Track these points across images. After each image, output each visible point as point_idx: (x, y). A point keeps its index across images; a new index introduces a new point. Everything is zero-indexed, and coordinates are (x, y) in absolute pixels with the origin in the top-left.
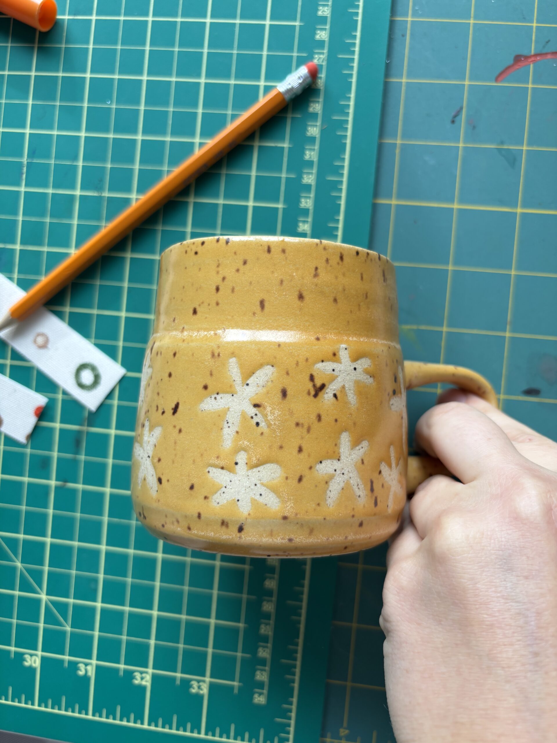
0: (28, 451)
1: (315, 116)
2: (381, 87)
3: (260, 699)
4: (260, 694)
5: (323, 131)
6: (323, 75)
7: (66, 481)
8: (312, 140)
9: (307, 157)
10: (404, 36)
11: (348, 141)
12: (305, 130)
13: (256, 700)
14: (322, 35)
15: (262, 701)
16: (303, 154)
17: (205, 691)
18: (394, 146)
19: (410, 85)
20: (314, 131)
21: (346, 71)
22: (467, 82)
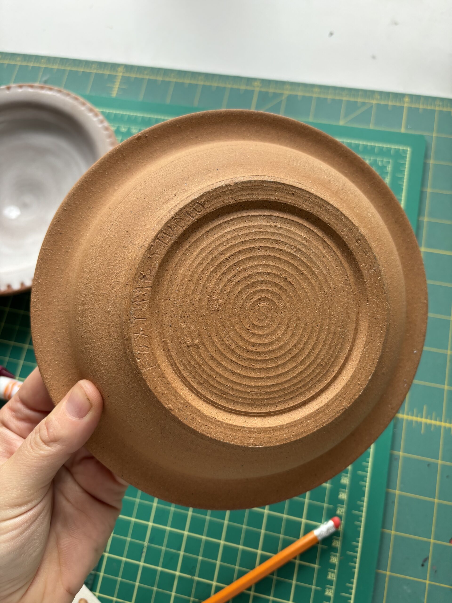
5: (340, 561)
6: (342, 522)
8: (333, 565)
9: (329, 577)
10: (393, 502)
11: (356, 571)
12: (330, 558)
14: (343, 496)
16: (327, 575)
18: (385, 575)
19: (396, 536)
20: (335, 560)
21: (357, 523)
22: (433, 541)
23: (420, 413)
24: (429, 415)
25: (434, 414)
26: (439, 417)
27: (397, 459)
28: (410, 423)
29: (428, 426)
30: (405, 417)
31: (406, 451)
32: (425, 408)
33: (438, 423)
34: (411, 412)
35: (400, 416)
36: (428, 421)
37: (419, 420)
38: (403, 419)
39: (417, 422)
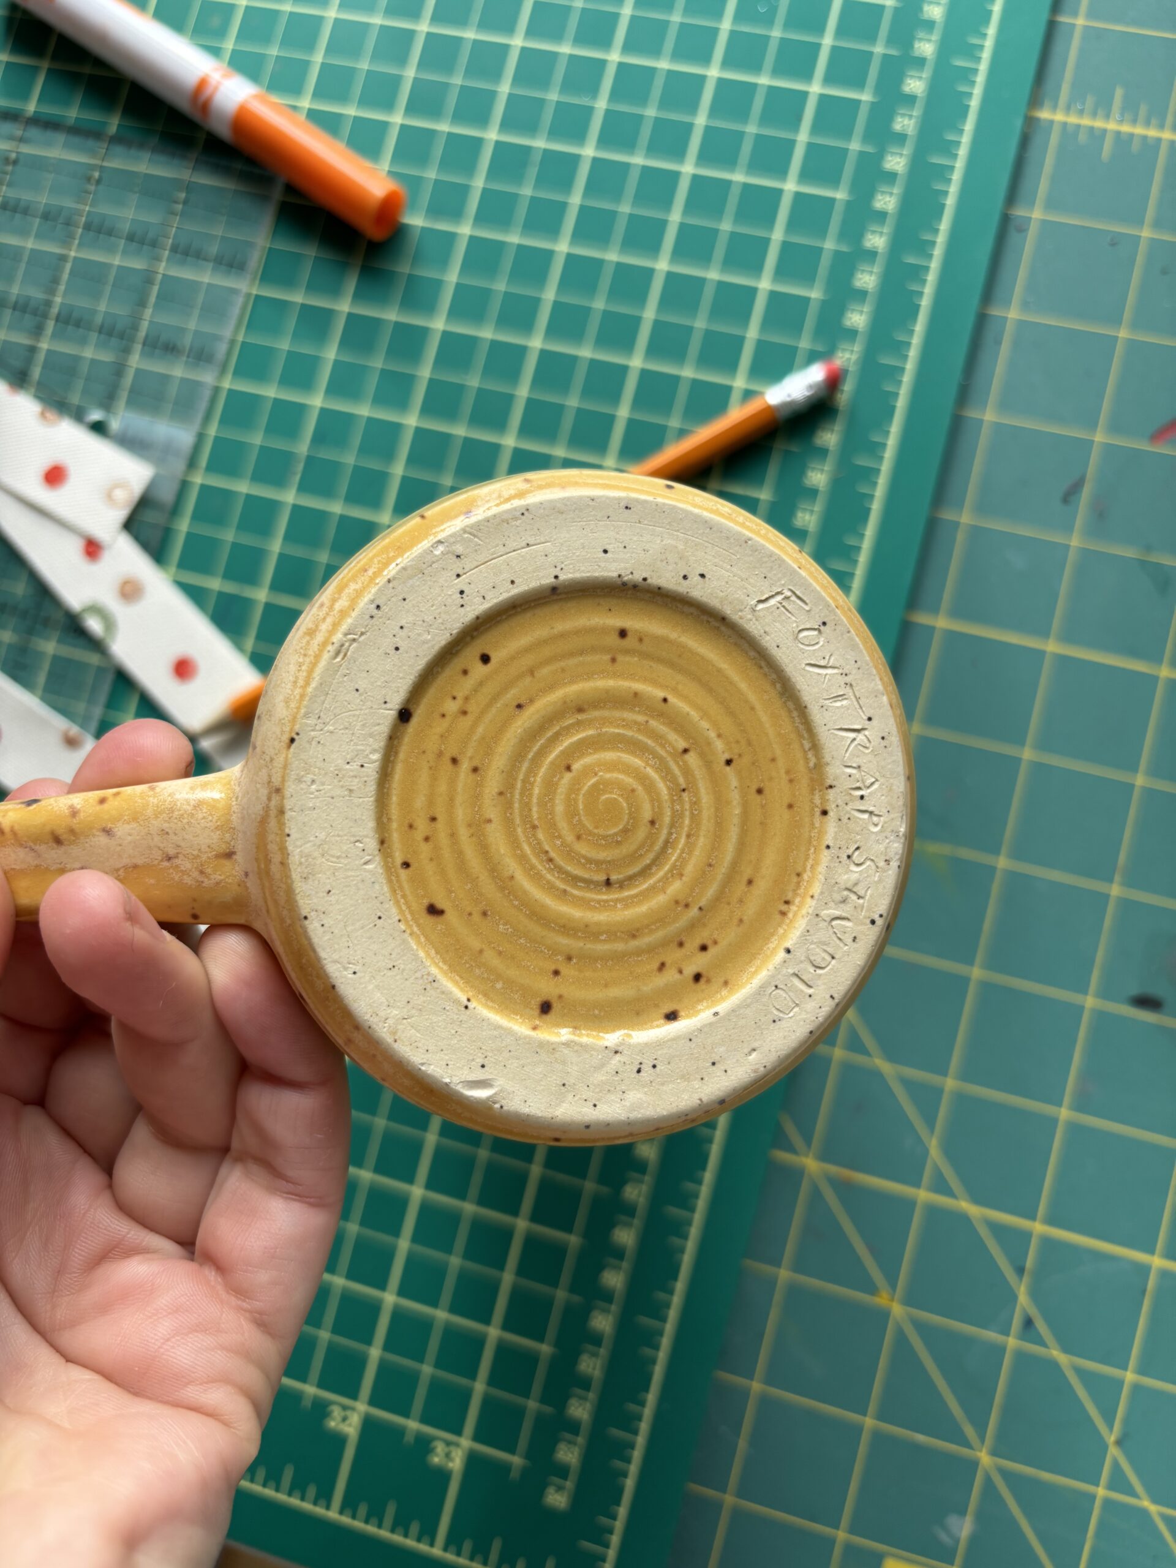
1: (823, 452)
2: (945, 422)
3: (557, 1499)
4: (560, 1489)
5: (833, 482)
6: (848, 388)
8: (813, 493)
9: (799, 522)
10: (998, 343)
11: (876, 506)
12: (803, 474)
13: (551, 1497)
14: (858, 318)
15: (561, 1502)
16: (794, 515)
17: (457, 1464)
18: (957, 524)
19: (998, 427)
20: (818, 477)
21: (889, 388)
22: (1099, 437)
23: (1103, 107)
24: (1130, 111)
25: (1143, 110)
26: (1157, 117)
27: (1022, 230)
28: (1071, 131)
29: (1123, 141)
30: (1059, 117)
31: (1051, 204)
32: (1119, 93)
33: (1152, 132)
34: (1078, 104)
35: (1044, 114)
36: (1126, 128)
37: (1099, 124)
38: (1052, 122)
39: (1091, 129)
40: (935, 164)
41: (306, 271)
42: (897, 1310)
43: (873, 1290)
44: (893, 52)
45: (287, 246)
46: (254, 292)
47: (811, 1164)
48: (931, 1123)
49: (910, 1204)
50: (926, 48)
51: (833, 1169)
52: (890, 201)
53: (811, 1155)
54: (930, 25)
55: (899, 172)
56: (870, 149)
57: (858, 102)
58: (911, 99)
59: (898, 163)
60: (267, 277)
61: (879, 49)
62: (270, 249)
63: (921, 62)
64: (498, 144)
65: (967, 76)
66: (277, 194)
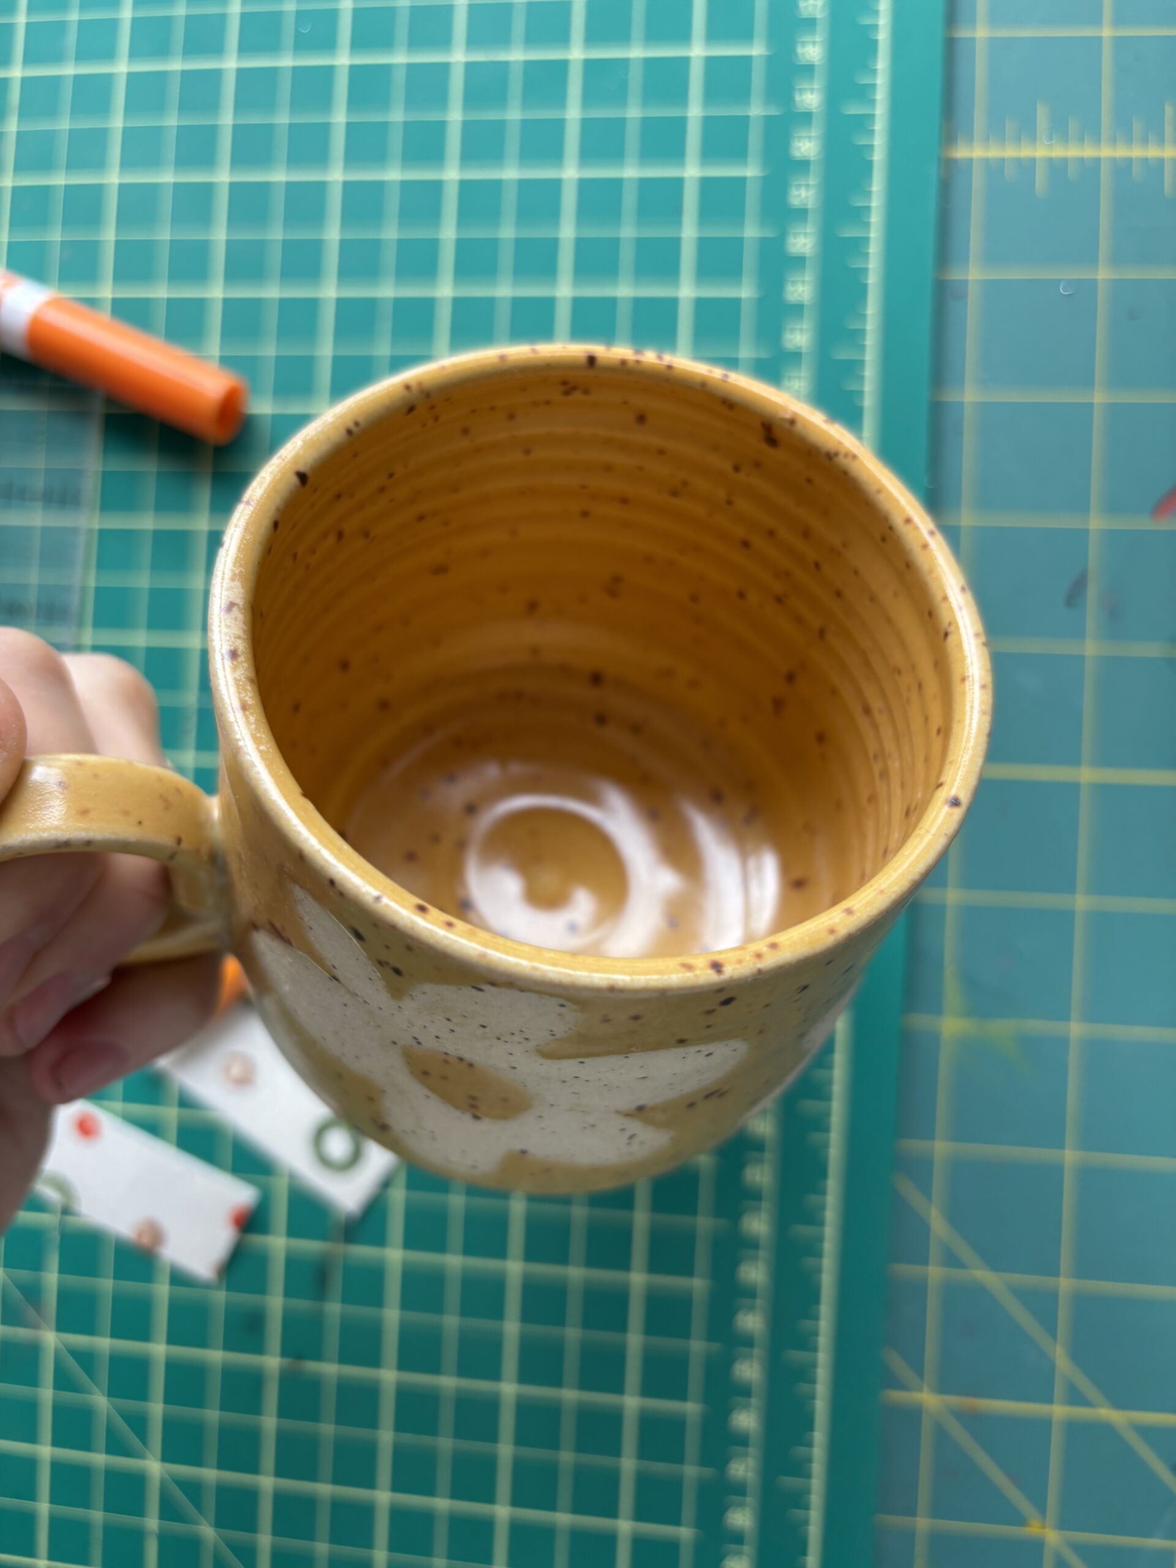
0: (220, 1297)
7: (300, 1356)
10: (959, 431)
19: (977, 531)
22: (1096, 523)
23: (1027, 131)
24: (1060, 131)
25: (1073, 125)
26: (1091, 131)
27: (961, 296)
28: (994, 168)
29: (1057, 168)
30: (978, 152)
31: (987, 260)
32: (1042, 110)
33: (1088, 152)
34: (996, 132)
35: (961, 152)
36: (1058, 152)
37: (1025, 152)
38: (970, 161)
39: (1018, 161)
40: (845, 238)
41: (150, 490)
42: (1052, 1537)
43: (1022, 1521)
44: (773, 112)
45: (123, 464)
46: (96, 526)
47: (928, 1399)
48: (1052, 1331)
49: (1046, 1424)
50: (810, 98)
51: (954, 1400)
52: (803, 291)
53: (925, 1388)
54: (809, 69)
55: (807, 255)
56: (769, 234)
57: (743, 181)
58: (803, 165)
59: (805, 245)
60: (108, 504)
61: (756, 110)
62: (104, 473)
63: (806, 117)
64: (340, 302)
65: (864, 123)
66: (98, 408)
